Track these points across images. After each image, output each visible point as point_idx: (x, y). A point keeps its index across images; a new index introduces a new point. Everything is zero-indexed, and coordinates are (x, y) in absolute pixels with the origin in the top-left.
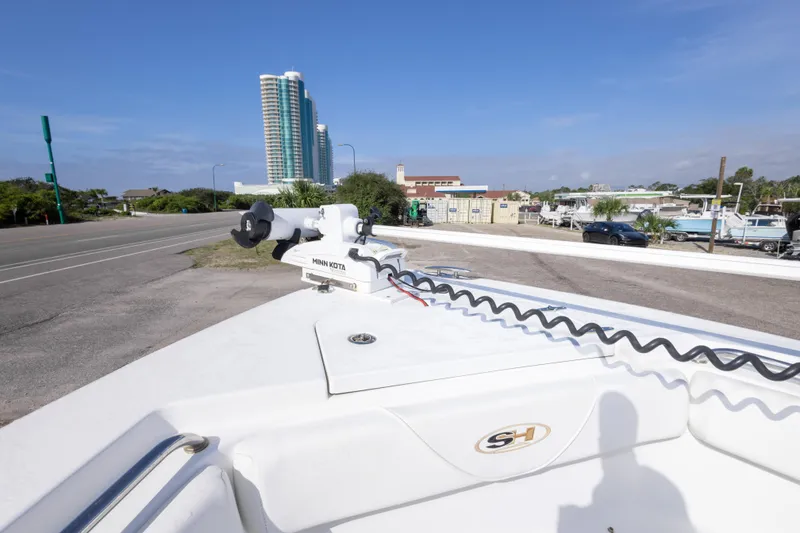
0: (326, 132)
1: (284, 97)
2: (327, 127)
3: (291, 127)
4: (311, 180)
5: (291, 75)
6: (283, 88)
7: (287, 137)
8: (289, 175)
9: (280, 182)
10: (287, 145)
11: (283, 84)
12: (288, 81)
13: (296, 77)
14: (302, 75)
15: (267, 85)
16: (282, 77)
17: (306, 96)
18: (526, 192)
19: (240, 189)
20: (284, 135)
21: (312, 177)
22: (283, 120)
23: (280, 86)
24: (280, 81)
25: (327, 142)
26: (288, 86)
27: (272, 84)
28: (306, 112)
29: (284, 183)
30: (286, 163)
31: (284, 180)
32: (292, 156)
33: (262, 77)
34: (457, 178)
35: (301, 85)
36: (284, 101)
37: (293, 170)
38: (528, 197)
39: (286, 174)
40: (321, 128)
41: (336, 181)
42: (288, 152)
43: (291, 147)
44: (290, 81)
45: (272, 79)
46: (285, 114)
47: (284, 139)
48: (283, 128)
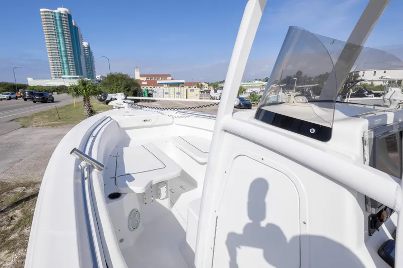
0: (89, 47)
1: (58, 24)
2: (89, 43)
3: (65, 43)
4: (82, 76)
5: (62, 10)
6: (57, 18)
7: (63, 49)
8: (66, 74)
9: (60, 77)
10: (63, 55)
11: (57, 15)
12: (60, 14)
13: (66, 12)
14: (70, 11)
15: (46, 15)
16: (56, 11)
17: (74, 24)
18: (206, 83)
19: (32, 82)
20: (60, 48)
21: (82, 74)
22: (59, 38)
23: (55, 17)
24: (55, 13)
25: (90, 54)
26: (60, 17)
27: (49, 15)
28: (74, 35)
29: (63, 78)
30: (63, 66)
31: (63, 76)
32: (67, 61)
33: (42, 10)
34: (169, 76)
35: (69, 17)
36: (59, 27)
37: (69, 70)
38: (207, 85)
39: (64, 73)
40: (85, 44)
41: (98, 77)
42: (64, 59)
43: (66, 56)
44: (62, 14)
45: (48, 12)
46: (60, 35)
47: (61, 51)
48: (59, 43)
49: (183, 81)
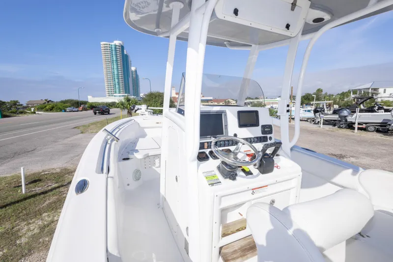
0: (136, 71)
1: (114, 53)
2: (136, 68)
3: (118, 68)
4: (129, 95)
5: (117, 42)
6: (113, 49)
7: (116, 73)
9: (112, 95)
10: (116, 77)
11: (113, 47)
12: (116, 46)
13: (120, 44)
14: (123, 43)
15: (105, 47)
16: (112, 44)
17: (125, 53)
18: (233, 100)
19: (91, 99)
20: (114, 72)
21: (129, 93)
22: (113, 65)
23: (112, 48)
24: (112, 45)
25: (137, 76)
26: (116, 48)
27: (107, 47)
28: (125, 61)
29: (115, 96)
30: (115, 86)
31: (114, 95)
32: (118, 82)
33: (102, 43)
35: (122, 47)
36: (114, 56)
37: (119, 90)
38: (234, 102)
39: (116, 92)
40: (133, 69)
41: (142, 95)
42: (116, 80)
43: (118, 78)
44: (117, 46)
45: (107, 44)
46: (114, 62)
47: (114, 74)
48: (114, 68)
49: (211, 98)
